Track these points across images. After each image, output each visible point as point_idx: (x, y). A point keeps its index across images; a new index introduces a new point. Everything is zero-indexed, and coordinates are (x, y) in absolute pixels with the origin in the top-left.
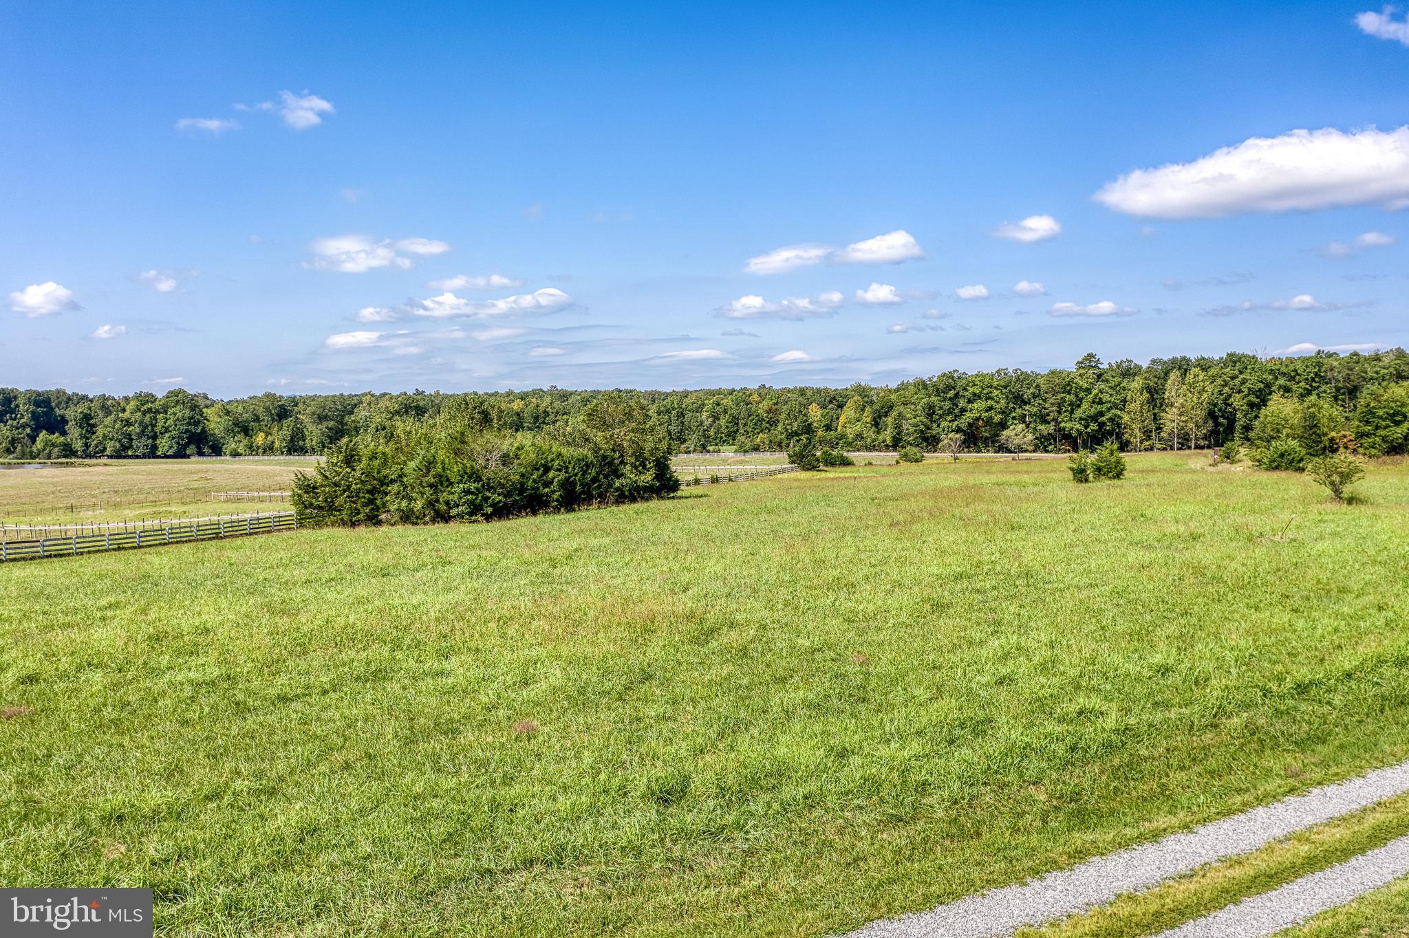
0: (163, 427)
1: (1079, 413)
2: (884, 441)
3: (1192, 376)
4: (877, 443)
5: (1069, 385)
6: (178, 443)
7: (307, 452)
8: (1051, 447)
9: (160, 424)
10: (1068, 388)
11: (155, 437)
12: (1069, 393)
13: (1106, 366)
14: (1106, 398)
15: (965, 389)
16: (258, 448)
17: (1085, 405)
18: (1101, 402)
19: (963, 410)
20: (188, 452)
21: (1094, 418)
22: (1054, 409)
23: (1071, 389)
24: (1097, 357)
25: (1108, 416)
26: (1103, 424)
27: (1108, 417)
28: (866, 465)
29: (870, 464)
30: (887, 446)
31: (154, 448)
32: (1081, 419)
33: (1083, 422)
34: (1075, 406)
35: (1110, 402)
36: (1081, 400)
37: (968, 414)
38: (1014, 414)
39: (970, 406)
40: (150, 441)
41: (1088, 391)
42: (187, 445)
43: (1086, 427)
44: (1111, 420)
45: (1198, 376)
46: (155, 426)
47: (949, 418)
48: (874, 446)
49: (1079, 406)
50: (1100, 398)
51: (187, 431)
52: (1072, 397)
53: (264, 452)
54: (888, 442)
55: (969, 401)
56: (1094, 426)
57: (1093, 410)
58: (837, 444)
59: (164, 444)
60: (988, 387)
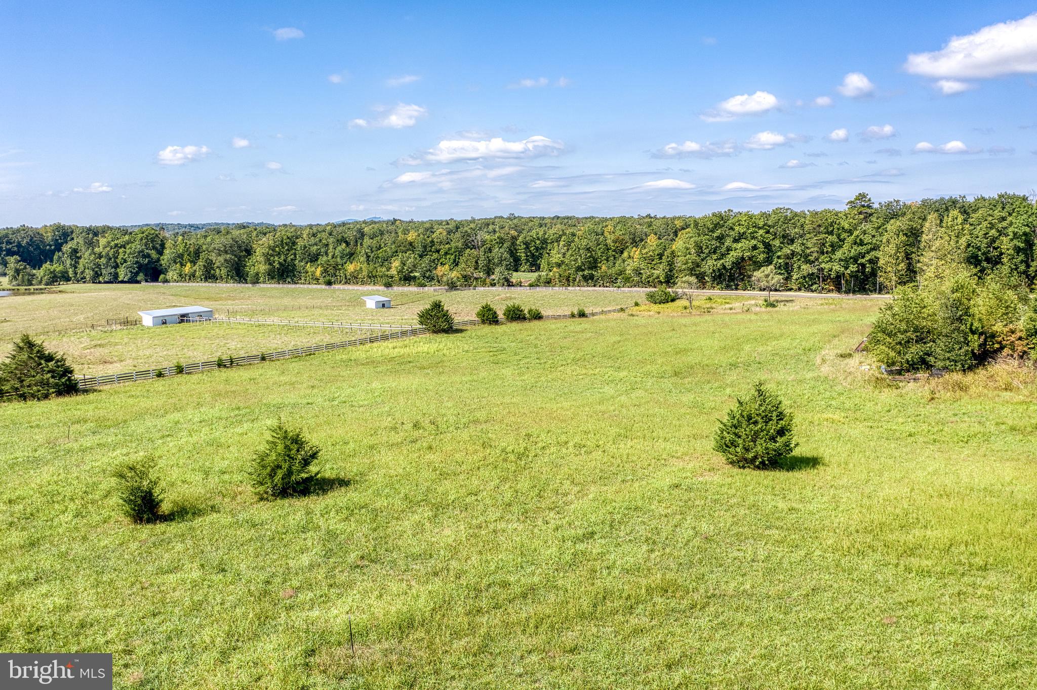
0: (122, 258)
1: (839, 254)
2: (658, 277)
3: (950, 219)
4: (651, 279)
5: (831, 225)
6: (131, 272)
7: (217, 279)
8: (814, 287)
9: (120, 256)
10: (831, 229)
11: (116, 266)
12: (831, 233)
13: (876, 206)
14: (867, 239)
15: (732, 229)
16: (186, 275)
17: (846, 246)
18: (862, 243)
19: (729, 249)
20: (139, 278)
21: (855, 259)
22: (816, 249)
23: (833, 231)
24: (868, 197)
25: (868, 257)
26: (863, 265)
27: (867, 259)
28: (573, 316)
29: (582, 315)
30: (661, 282)
31: (116, 276)
32: (841, 260)
33: (842, 263)
34: (834, 247)
35: (871, 244)
36: (843, 240)
37: (732, 253)
38: (779, 254)
39: (735, 245)
40: (113, 270)
41: (850, 232)
42: (137, 274)
43: (846, 268)
44: (870, 261)
45: (957, 218)
46: (117, 258)
47: (715, 257)
48: (649, 282)
49: (841, 247)
50: (861, 240)
51: (137, 262)
52: (834, 238)
53: (190, 279)
54: (662, 279)
55: (736, 241)
56: (853, 268)
57: (853, 251)
58: (616, 279)
59: (122, 273)
60: (753, 227)
